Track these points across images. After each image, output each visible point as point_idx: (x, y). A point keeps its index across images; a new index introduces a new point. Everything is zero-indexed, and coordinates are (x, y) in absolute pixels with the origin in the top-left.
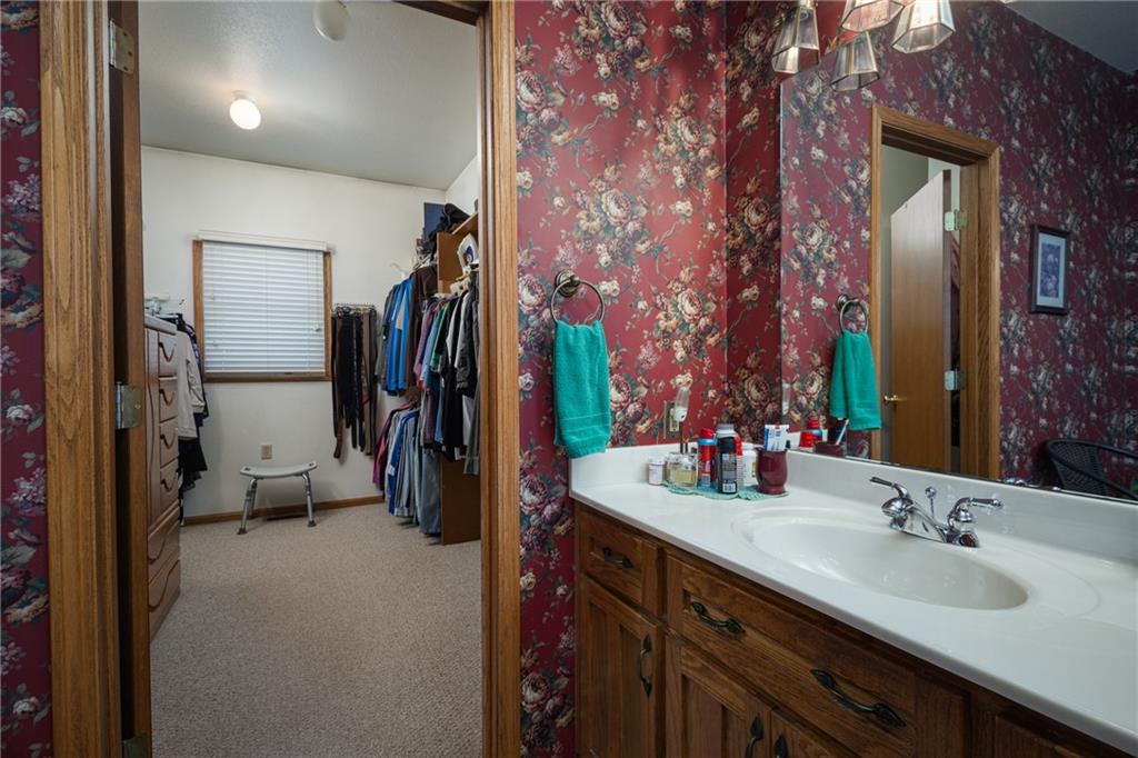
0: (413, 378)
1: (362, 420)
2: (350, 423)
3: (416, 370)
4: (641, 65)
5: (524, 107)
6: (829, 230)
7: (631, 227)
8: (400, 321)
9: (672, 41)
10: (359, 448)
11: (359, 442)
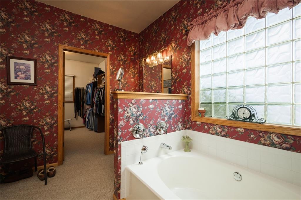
0: (93, 102)
1: (81, 110)
2: (78, 111)
3: (93, 100)
4: (126, 62)
5: (111, 69)
6: (155, 82)
7: (125, 83)
8: (90, 90)
9: (131, 59)
10: (80, 116)
11: (80, 115)
